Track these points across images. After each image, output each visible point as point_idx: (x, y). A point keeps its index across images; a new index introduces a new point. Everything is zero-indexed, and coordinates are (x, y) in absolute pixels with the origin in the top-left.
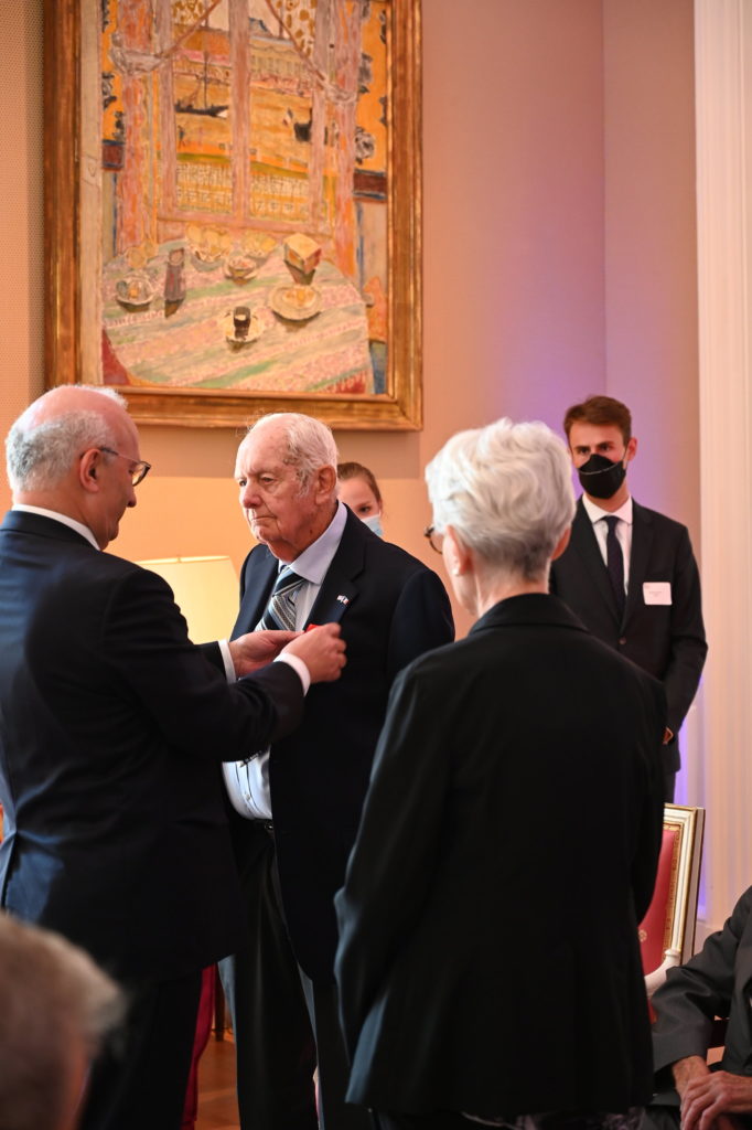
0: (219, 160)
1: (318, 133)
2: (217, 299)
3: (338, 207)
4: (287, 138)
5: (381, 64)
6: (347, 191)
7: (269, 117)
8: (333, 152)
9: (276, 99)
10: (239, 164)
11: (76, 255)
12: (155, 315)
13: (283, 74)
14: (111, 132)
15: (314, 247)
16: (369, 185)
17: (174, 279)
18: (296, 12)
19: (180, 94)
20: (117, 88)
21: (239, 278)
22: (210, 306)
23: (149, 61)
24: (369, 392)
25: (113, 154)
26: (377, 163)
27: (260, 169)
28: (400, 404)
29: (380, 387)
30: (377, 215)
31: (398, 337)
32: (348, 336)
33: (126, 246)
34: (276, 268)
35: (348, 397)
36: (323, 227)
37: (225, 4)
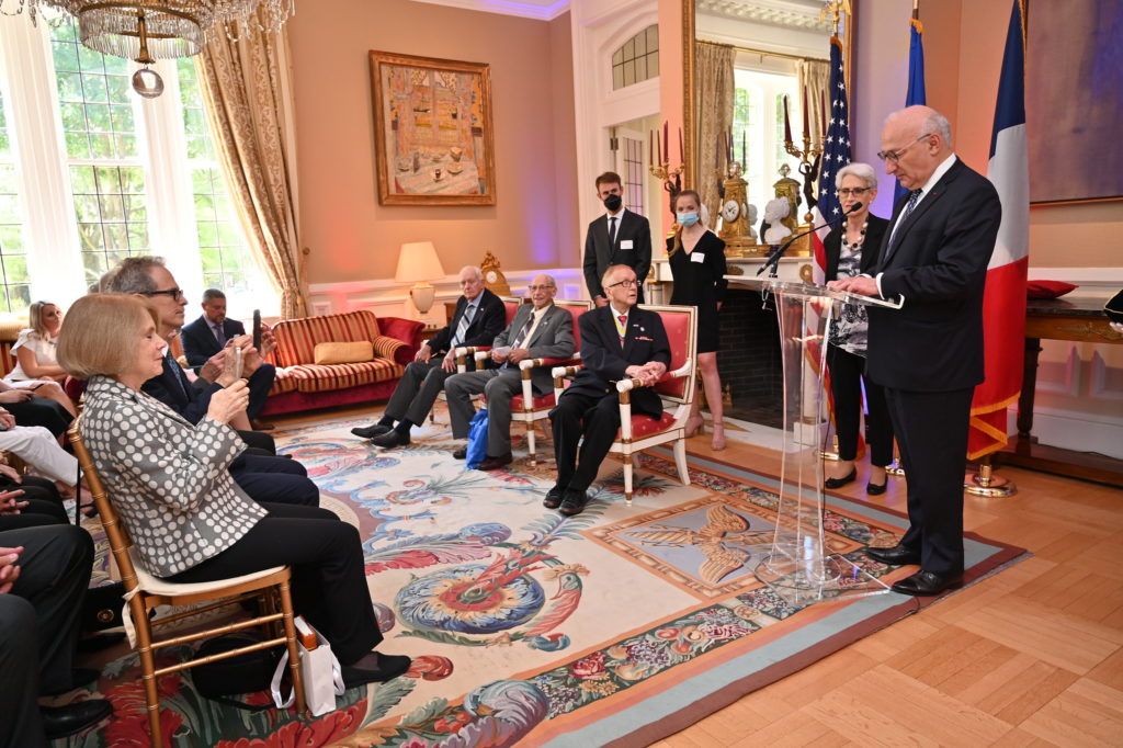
0: (428, 125)
1: (459, 116)
2: (430, 167)
3: (466, 138)
4: (450, 118)
5: (479, 94)
6: (469, 133)
7: (443, 112)
8: (464, 121)
9: (445, 106)
10: (435, 126)
11: (386, 155)
12: (411, 172)
13: (447, 98)
14: (394, 118)
15: (459, 150)
16: (476, 131)
17: (416, 161)
18: (450, 80)
19: (415, 106)
20: (395, 104)
21: (436, 161)
22: (428, 170)
23: (404, 96)
24: (479, 194)
25: (395, 125)
26: (479, 124)
27: (441, 128)
28: (489, 197)
29: (483, 192)
30: (479, 140)
31: (488, 176)
32: (472, 177)
33: (401, 152)
34: (448, 157)
35: (473, 195)
36: (462, 144)
37: (427, 78)
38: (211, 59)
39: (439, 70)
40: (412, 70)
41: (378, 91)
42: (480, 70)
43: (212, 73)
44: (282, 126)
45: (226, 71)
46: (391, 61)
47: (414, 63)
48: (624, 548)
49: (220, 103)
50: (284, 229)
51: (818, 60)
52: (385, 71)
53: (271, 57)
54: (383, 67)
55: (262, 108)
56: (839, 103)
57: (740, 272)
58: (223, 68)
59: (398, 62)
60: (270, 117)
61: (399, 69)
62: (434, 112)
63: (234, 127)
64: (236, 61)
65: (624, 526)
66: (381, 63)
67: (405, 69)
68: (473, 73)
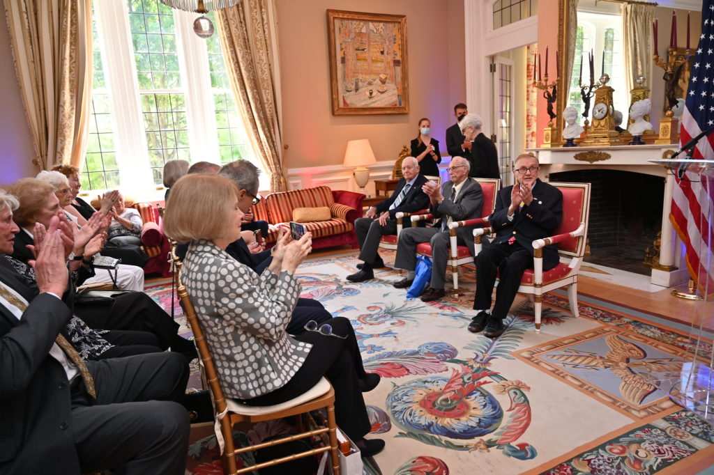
0: (365, 60)
1: (385, 53)
2: (366, 88)
3: (390, 67)
4: (379, 54)
5: (399, 37)
6: (392, 64)
7: (375, 50)
8: (389, 56)
9: (376, 46)
10: (369, 61)
11: (337, 81)
12: (353, 92)
13: (378, 40)
14: (343, 56)
15: (385, 76)
16: (397, 63)
17: (357, 85)
18: (380, 28)
19: (356, 47)
20: (343, 46)
21: (370, 84)
22: (365, 91)
23: (349, 40)
24: (398, 106)
25: (343, 60)
26: (398, 58)
27: (373, 61)
28: (404, 108)
29: (400, 104)
30: (399, 69)
31: (404, 94)
32: (393, 95)
33: (347, 79)
34: (378, 82)
35: (394, 107)
36: (387, 72)
37: (365, 27)
38: (227, 20)
39: (372, 21)
40: (354, 22)
41: (332, 38)
42: (399, 20)
43: (228, 29)
44: (271, 64)
45: (237, 27)
46: (341, 16)
47: (356, 17)
48: (551, 369)
49: (232, 49)
50: (273, 132)
51: (638, 3)
52: (337, 23)
53: (265, 17)
54: (336, 21)
55: (259, 52)
56: (709, 22)
57: (608, 157)
58: (235, 25)
59: (345, 17)
60: (264, 57)
61: (346, 22)
62: (369, 50)
63: (241, 64)
64: (242, 21)
65: (543, 349)
66: (334, 18)
67: (350, 22)
68: (395, 22)
